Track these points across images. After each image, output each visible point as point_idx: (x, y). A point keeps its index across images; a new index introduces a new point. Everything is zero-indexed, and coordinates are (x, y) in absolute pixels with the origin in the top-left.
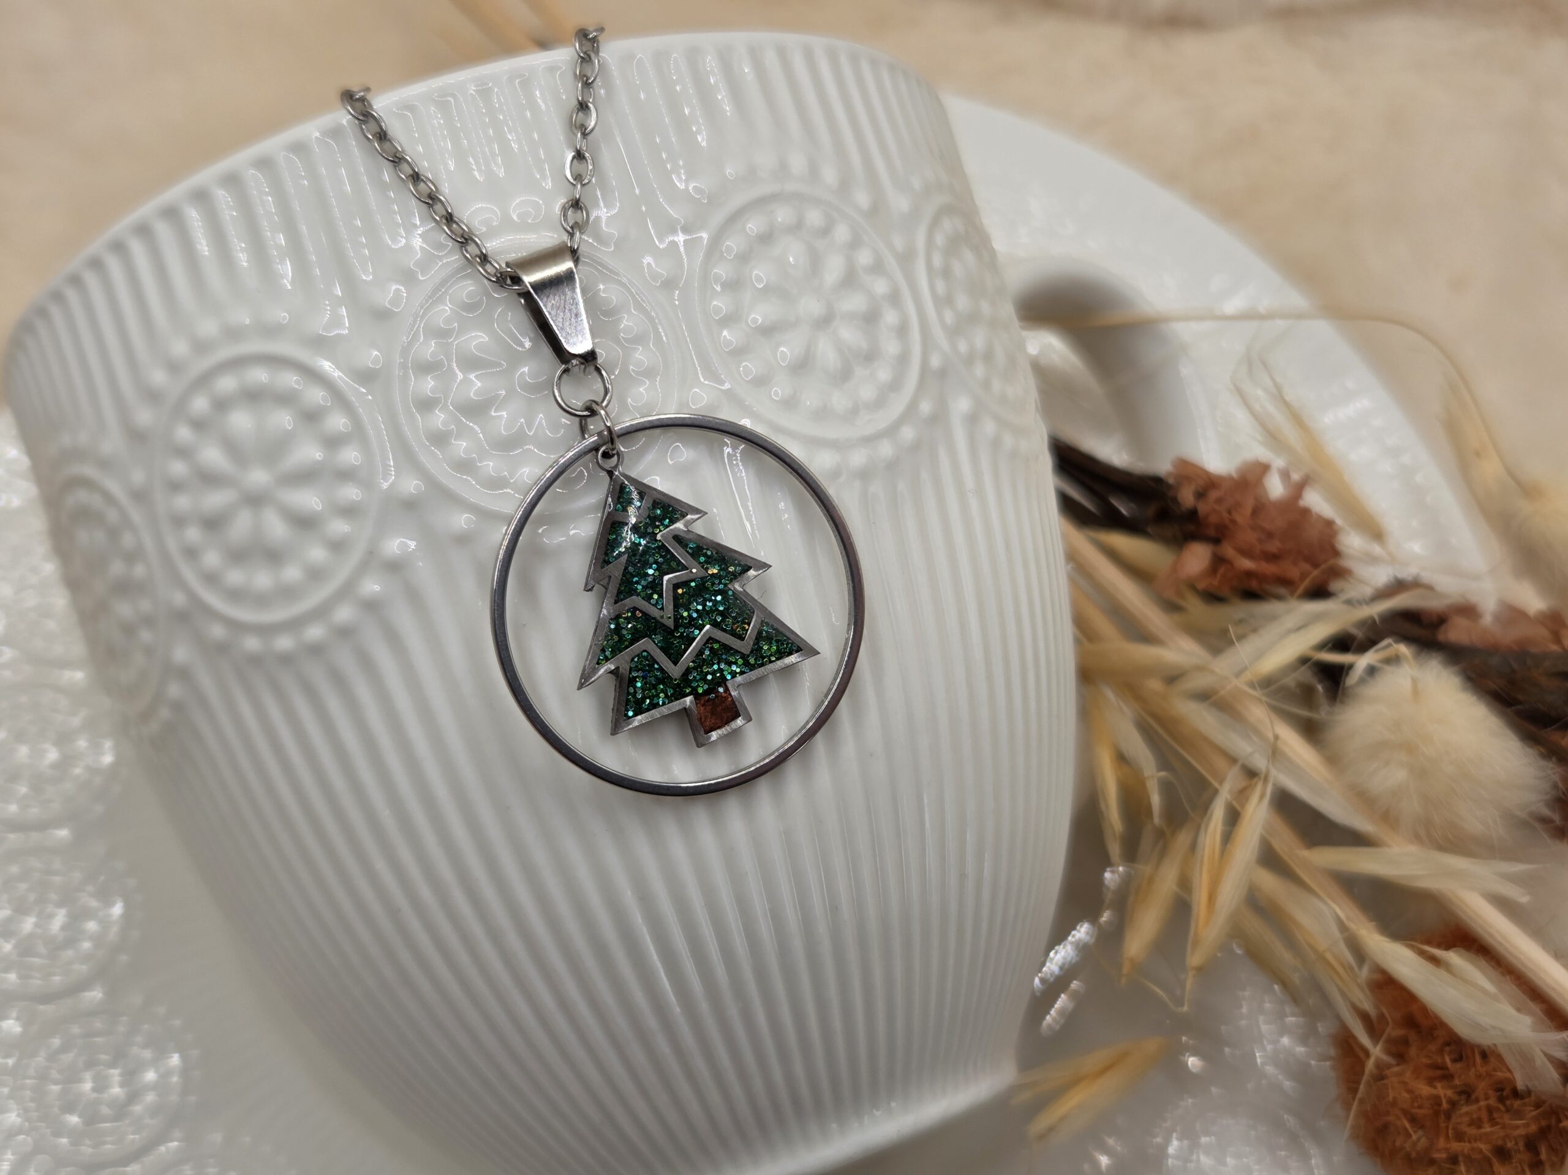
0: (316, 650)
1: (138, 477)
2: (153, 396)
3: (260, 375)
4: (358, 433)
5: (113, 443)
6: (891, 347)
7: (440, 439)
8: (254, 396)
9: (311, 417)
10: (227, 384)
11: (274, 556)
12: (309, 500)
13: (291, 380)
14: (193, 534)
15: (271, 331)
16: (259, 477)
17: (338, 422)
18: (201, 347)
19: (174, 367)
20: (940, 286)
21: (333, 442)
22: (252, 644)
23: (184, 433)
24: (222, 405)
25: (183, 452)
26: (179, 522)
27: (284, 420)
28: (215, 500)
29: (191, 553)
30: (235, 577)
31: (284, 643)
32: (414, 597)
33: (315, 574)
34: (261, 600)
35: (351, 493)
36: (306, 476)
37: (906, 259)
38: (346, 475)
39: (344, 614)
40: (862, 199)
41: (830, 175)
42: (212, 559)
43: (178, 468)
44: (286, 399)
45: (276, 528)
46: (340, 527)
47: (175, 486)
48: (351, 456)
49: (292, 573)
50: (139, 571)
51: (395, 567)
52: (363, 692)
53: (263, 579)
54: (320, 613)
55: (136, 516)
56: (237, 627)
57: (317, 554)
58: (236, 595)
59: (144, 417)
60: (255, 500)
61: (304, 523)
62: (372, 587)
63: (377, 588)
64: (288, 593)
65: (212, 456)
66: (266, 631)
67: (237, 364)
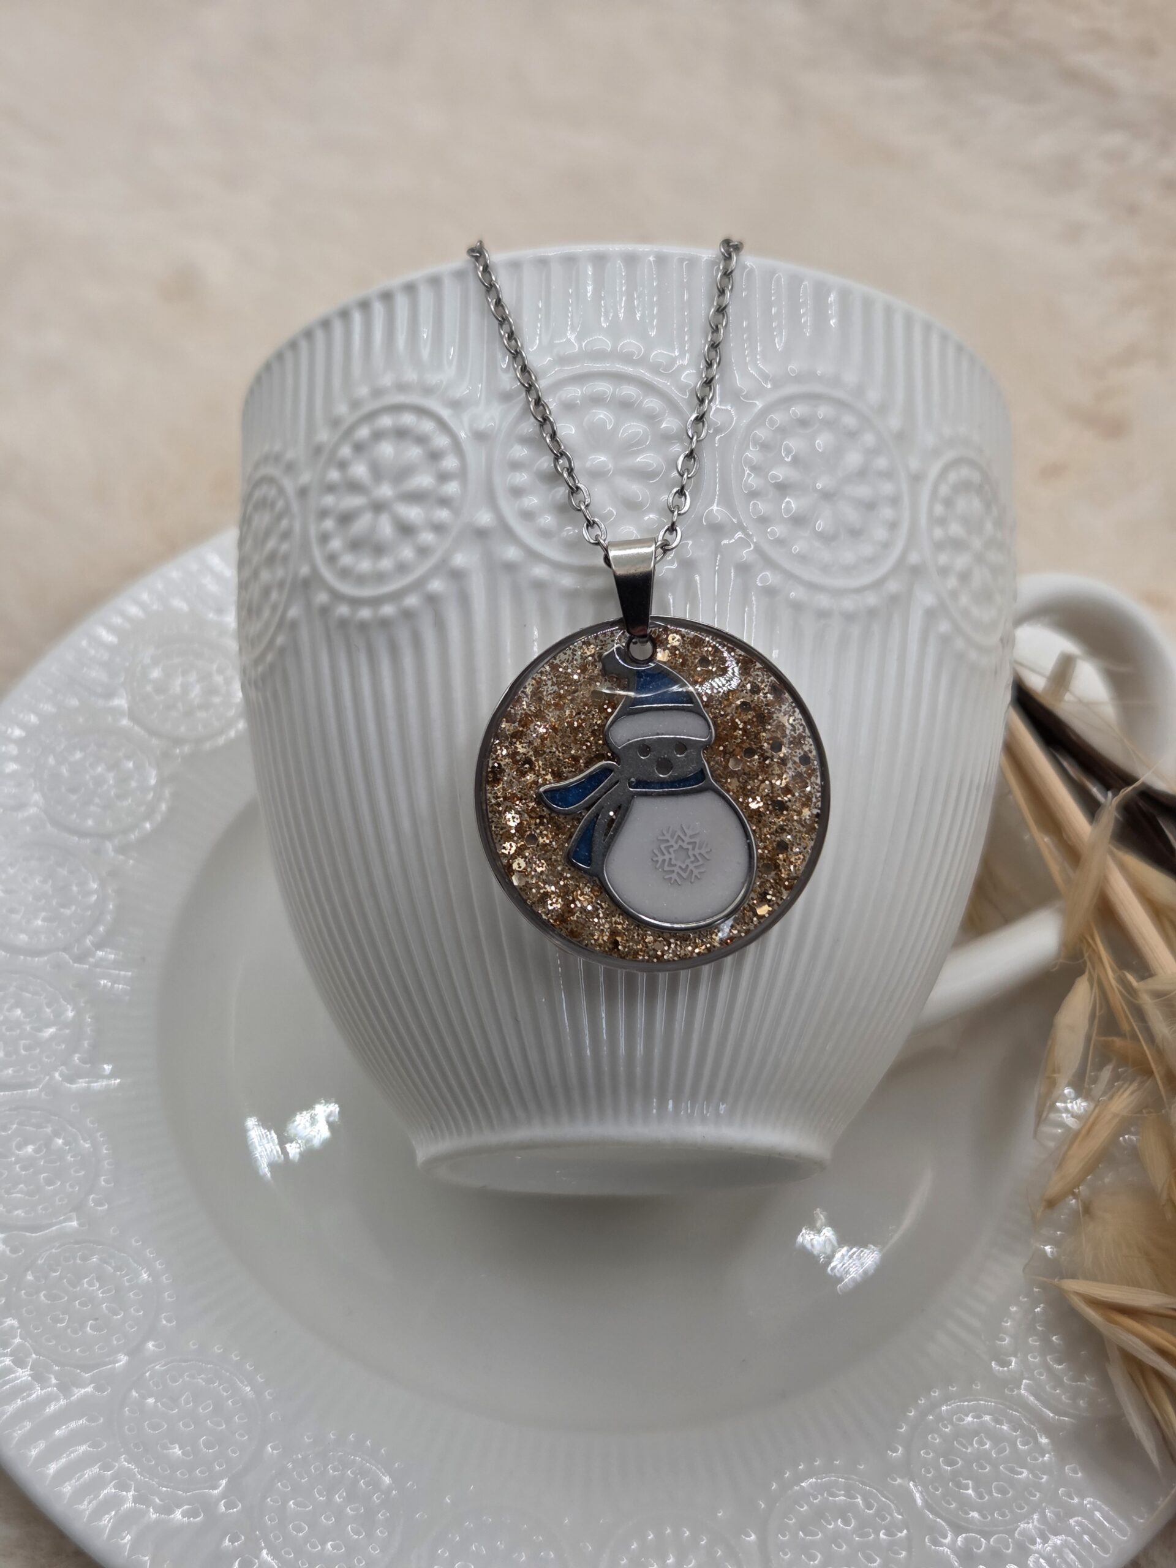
0: (385, 623)
1: (305, 478)
2: (335, 423)
3: (408, 419)
4: (462, 475)
5: (296, 452)
6: (880, 533)
8: (401, 434)
9: (435, 456)
10: (386, 421)
11: (379, 550)
12: (413, 513)
13: (427, 426)
14: (329, 524)
15: (428, 391)
16: (385, 491)
17: (450, 463)
18: (377, 393)
19: (355, 404)
20: (939, 509)
22: (343, 610)
23: (346, 451)
24: (378, 436)
25: (342, 465)
26: (323, 514)
27: (414, 453)
28: (354, 501)
29: (324, 538)
30: (347, 560)
31: (365, 613)
32: (465, 601)
33: (402, 568)
34: (361, 580)
35: (444, 515)
36: (416, 497)
37: (917, 479)
38: (444, 502)
39: (412, 601)
40: (895, 422)
41: (873, 395)
42: (336, 544)
43: (334, 475)
44: (421, 440)
45: (386, 528)
46: (427, 537)
47: (331, 488)
48: (452, 488)
49: (386, 564)
50: (285, 547)
51: (457, 576)
53: (365, 565)
54: (396, 596)
55: (295, 507)
56: (337, 597)
57: (407, 553)
58: (345, 573)
59: (324, 436)
60: (378, 507)
61: (406, 530)
62: (436, 585)
63: (440, 587)
64: (380, 577)
65: (360, 470)
66: (356, 602)
67: (397, 409)
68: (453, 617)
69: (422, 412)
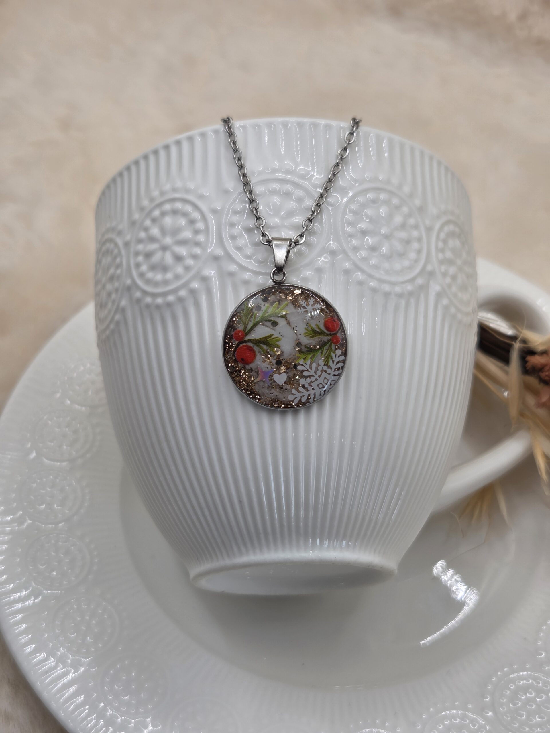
0: (169, 305)
1: (128, 237)
2: (142, 209)
3: (179, 205)
4: (207, 230)
5: (124, 226)
6: (413, 255)
7: (233, 238)
8: (175, 212)
9: (192, 222)
10: (167, 207)
11: (165, 269)
12: (183, 251)
13: (189, 209)
14: (140, 258)
15: (188, 191)
16: (168, 240)
17: (200, 225)
18: (162, 193)
19: (152, 200)
21: (197, 232)
22: (148, 300)
23: (148, 223)
24: (163, 214)
25: (146, 230)
26: (137, 254)
27: (183, 222)
29: (138, 265)
31: (159, 300)
32: (209, 292)
33: (177, 277)
34: (156, 284)
35: (198, 251)
36: (183, 242)
37: (429, 230)
38: (197, 244)
39: (183, 293)
40: (417, 202)
41: (407, 189)
42: (144, 268)
43: (142, 235)
44: (185, 215)
45: (169, 259)
46: (190, 262)
47: (140, 241)
48: (201, 238)
49: (169, 276)
50: (119, 271)
51: (205, 280)
52: (181, 323)
53: (159, 277)
54: (174, 291)
55: (123, 252)
56: (145, 293)
57: (180, 270)
58: (148, 282)
59: (136, 216)
60: (164, 248)
61: (178, 258)
62: (195, 285)
63: (197, 286)
64: (166, 282)
65: (155, 231)
66: (154, 295)
67: (173, 200)
68: (204, 300)
69: (185, 201)
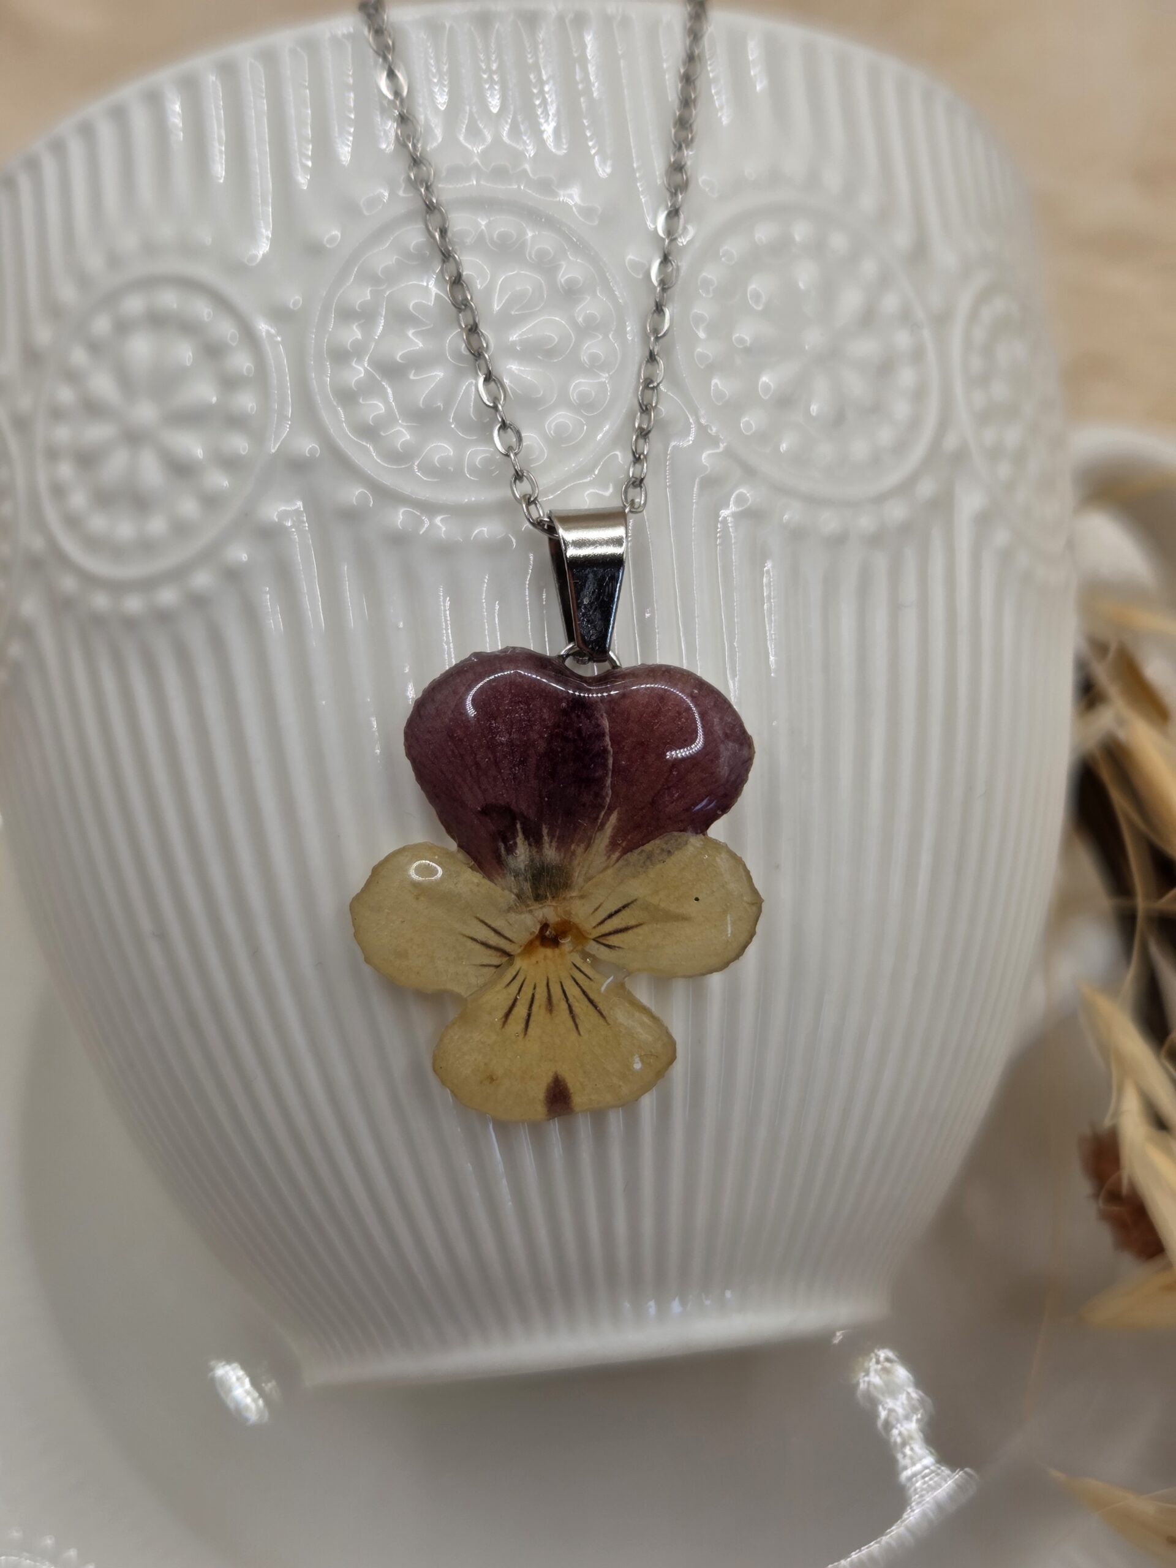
0: (164, 617)
1: (25, 402)
2: (55, 311)
3: (169, 299)
4: (261, 377)
5: (7, 366)
6: (902, 410)
7: (348, 397)
8: (157, 321)
9: (213, 351)
10: (134, 305)
11: (141, 503)
12: (192, 445)
13: (202, 309)
14: (66, 470)
15: (193, 251)
16: (145, 413)
17: (242, 362)
18: (114, 261)
19: (83, 281)
20: (977, 363)
21: (229, 383)
22: (101, 601)
23: (79, 356)
24: (123, 327)
25: (73, 377)
26: (53, 454)
27: (184, 352)
28: (98, 432)
29: (59, 491)
31: (134, 604)
32: (284, 574)
33: (181, 529)
34: (119, 553)
35: (240, 444)
36: (195, 418)
37: (941, 320)
38: (236, 422)
39: (203, 580)
40: (902, 238)
42: (78, 500)
43: (66, 395)
44: (188, 327)
45: (151, 470)
46: (220, 481)
47: (57, 414)
48: (247, 402)
49: (157, 525)
52: (206, 672)
53: (125, 529)
54: (178, 575)
55: (15, 447)
56: (89, 580)
57: (189, 507)
58: (93, 543)
59: (43, 335)
60: (134, 438)
61: (182, 470)
62: (240, 554)
63: (244, 557)
64: (147, 547)
65: (103, 385)
66: (117, 588)
67: (149, 283)
68: (268, 600)
69: (189, 285)
